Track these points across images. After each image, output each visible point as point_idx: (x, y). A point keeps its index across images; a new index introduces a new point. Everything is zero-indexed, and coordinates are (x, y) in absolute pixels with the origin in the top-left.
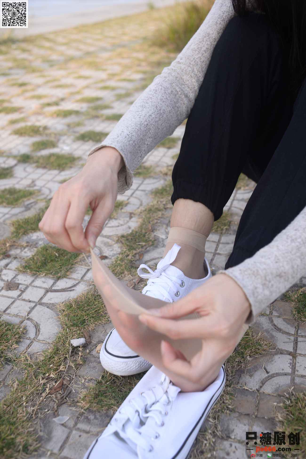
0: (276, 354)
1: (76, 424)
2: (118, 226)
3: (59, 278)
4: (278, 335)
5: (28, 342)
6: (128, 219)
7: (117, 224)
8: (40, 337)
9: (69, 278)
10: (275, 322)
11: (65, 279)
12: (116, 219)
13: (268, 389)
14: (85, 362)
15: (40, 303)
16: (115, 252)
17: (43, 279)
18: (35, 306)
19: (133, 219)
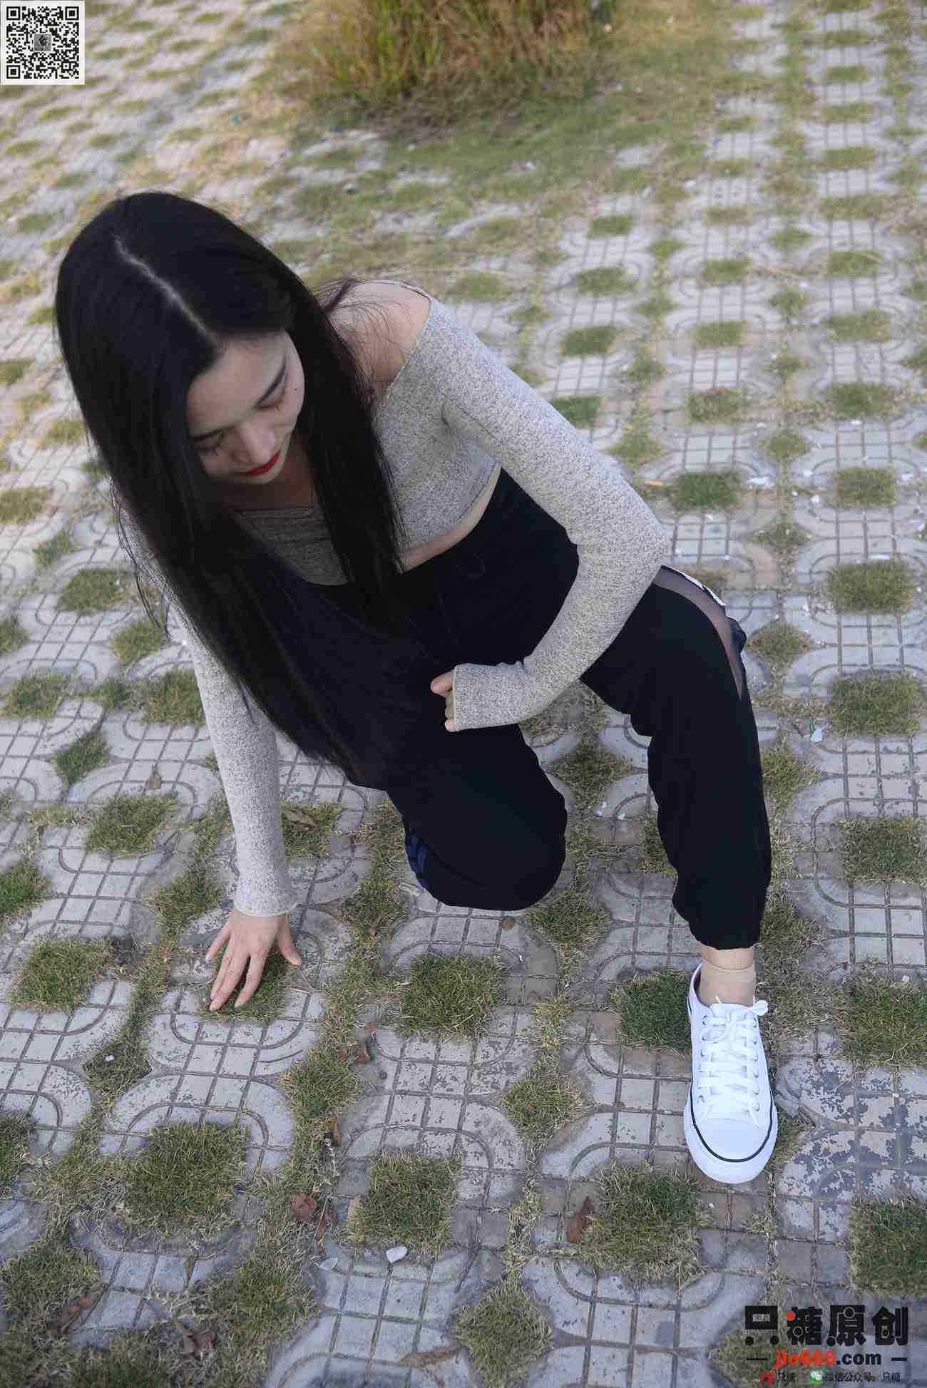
0: (592, 1113)
1: (352, 1267)
2: (336, 876)
3: (268, 1023)
4: (597, 1079)
5: (257, 1152)
6: (349, 853)
7: (333, 872)
8: (272, 1142)
9: (284, 1019)
10: (593, 1055)
11: (277, 1022)
12: (329, 858)
13: (582, 1171)
14: (342, 1171)
15: (252, 1078)
16: (342, 945)
17: (244, 1028)
18: (248, 1084)
19: (359, 852)
